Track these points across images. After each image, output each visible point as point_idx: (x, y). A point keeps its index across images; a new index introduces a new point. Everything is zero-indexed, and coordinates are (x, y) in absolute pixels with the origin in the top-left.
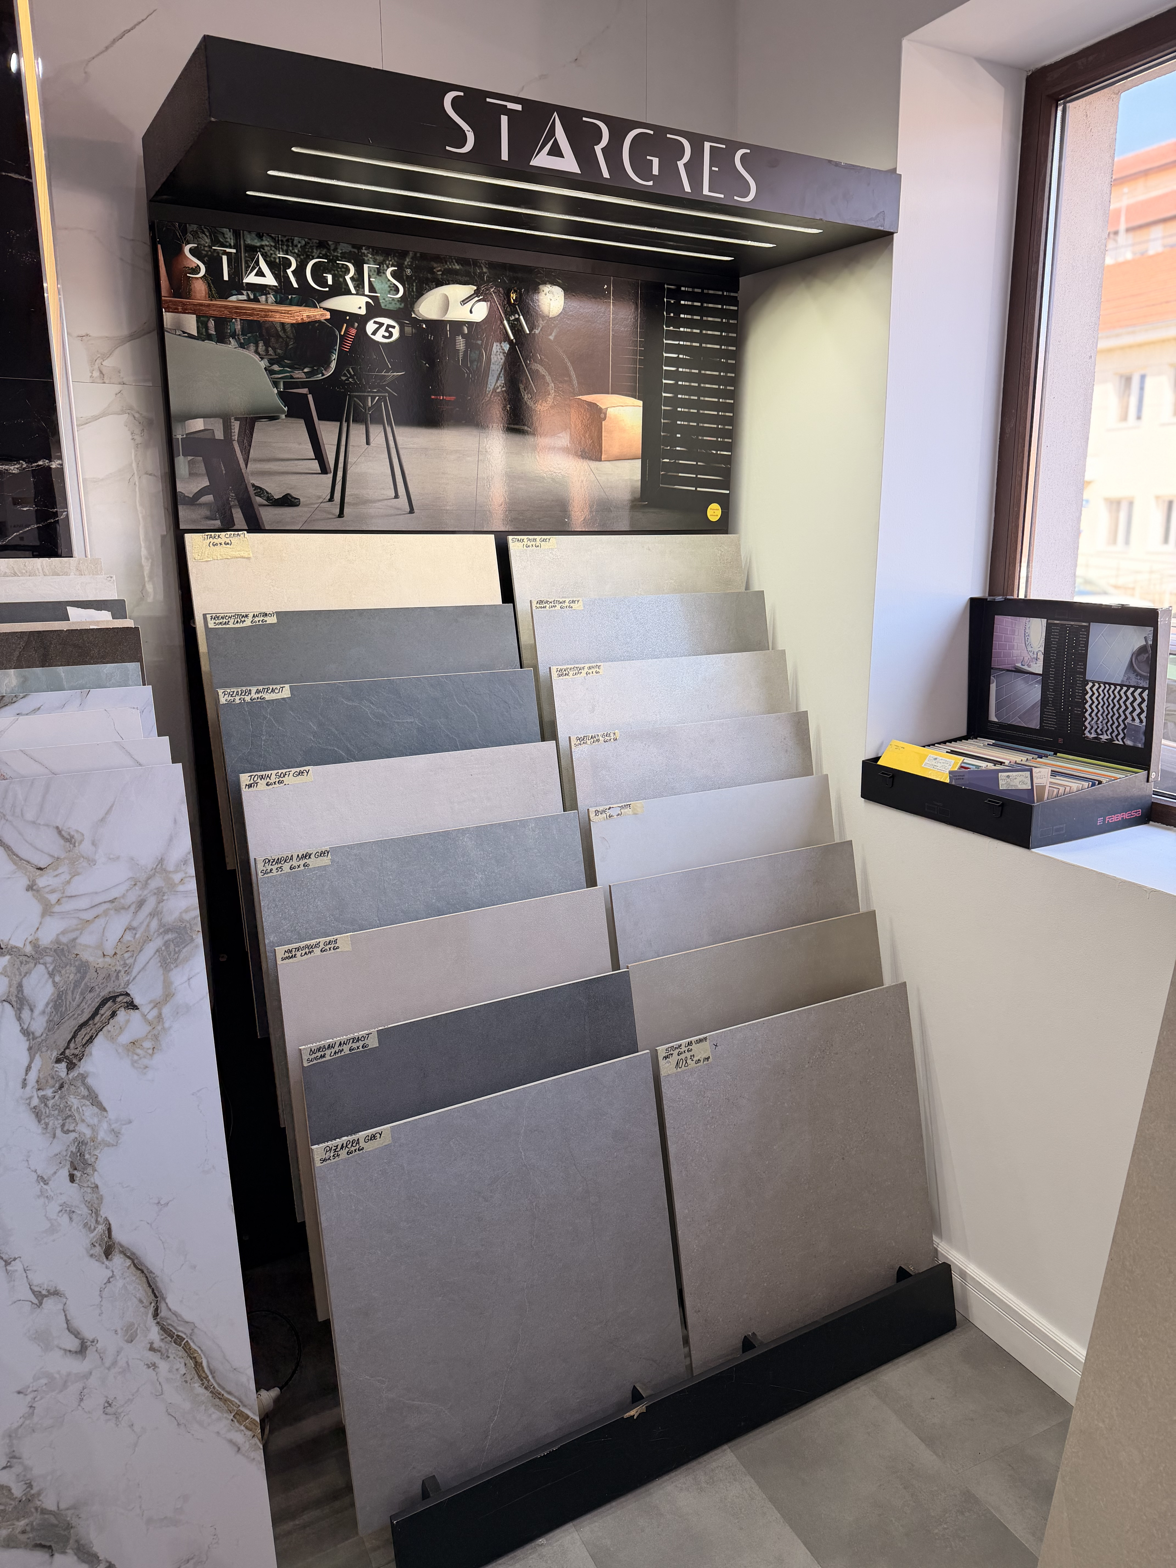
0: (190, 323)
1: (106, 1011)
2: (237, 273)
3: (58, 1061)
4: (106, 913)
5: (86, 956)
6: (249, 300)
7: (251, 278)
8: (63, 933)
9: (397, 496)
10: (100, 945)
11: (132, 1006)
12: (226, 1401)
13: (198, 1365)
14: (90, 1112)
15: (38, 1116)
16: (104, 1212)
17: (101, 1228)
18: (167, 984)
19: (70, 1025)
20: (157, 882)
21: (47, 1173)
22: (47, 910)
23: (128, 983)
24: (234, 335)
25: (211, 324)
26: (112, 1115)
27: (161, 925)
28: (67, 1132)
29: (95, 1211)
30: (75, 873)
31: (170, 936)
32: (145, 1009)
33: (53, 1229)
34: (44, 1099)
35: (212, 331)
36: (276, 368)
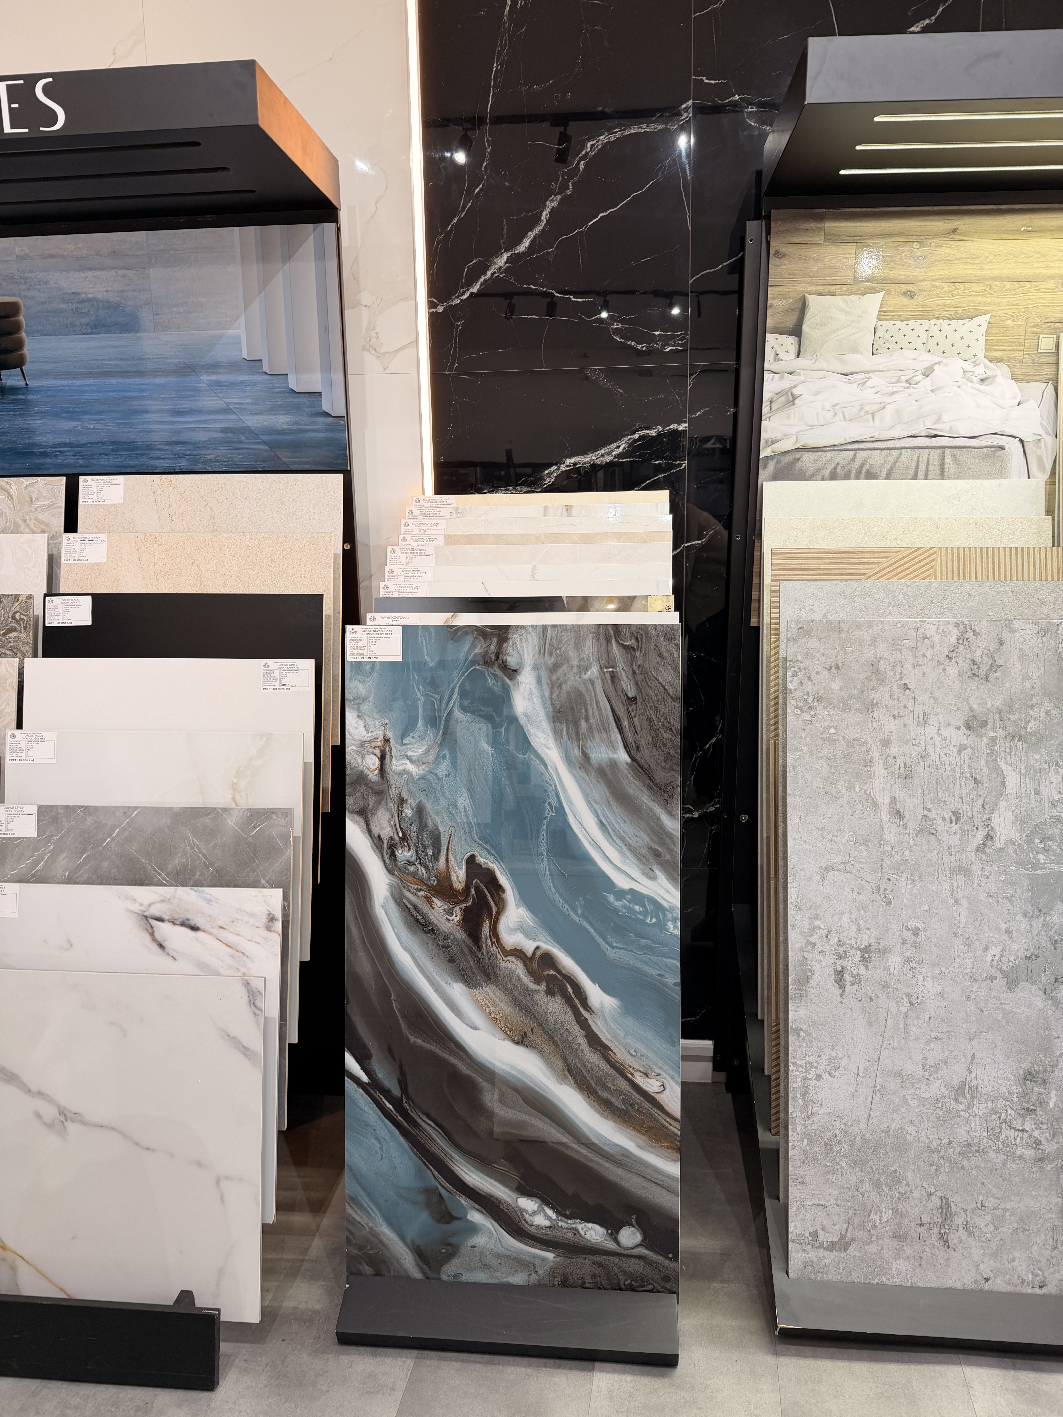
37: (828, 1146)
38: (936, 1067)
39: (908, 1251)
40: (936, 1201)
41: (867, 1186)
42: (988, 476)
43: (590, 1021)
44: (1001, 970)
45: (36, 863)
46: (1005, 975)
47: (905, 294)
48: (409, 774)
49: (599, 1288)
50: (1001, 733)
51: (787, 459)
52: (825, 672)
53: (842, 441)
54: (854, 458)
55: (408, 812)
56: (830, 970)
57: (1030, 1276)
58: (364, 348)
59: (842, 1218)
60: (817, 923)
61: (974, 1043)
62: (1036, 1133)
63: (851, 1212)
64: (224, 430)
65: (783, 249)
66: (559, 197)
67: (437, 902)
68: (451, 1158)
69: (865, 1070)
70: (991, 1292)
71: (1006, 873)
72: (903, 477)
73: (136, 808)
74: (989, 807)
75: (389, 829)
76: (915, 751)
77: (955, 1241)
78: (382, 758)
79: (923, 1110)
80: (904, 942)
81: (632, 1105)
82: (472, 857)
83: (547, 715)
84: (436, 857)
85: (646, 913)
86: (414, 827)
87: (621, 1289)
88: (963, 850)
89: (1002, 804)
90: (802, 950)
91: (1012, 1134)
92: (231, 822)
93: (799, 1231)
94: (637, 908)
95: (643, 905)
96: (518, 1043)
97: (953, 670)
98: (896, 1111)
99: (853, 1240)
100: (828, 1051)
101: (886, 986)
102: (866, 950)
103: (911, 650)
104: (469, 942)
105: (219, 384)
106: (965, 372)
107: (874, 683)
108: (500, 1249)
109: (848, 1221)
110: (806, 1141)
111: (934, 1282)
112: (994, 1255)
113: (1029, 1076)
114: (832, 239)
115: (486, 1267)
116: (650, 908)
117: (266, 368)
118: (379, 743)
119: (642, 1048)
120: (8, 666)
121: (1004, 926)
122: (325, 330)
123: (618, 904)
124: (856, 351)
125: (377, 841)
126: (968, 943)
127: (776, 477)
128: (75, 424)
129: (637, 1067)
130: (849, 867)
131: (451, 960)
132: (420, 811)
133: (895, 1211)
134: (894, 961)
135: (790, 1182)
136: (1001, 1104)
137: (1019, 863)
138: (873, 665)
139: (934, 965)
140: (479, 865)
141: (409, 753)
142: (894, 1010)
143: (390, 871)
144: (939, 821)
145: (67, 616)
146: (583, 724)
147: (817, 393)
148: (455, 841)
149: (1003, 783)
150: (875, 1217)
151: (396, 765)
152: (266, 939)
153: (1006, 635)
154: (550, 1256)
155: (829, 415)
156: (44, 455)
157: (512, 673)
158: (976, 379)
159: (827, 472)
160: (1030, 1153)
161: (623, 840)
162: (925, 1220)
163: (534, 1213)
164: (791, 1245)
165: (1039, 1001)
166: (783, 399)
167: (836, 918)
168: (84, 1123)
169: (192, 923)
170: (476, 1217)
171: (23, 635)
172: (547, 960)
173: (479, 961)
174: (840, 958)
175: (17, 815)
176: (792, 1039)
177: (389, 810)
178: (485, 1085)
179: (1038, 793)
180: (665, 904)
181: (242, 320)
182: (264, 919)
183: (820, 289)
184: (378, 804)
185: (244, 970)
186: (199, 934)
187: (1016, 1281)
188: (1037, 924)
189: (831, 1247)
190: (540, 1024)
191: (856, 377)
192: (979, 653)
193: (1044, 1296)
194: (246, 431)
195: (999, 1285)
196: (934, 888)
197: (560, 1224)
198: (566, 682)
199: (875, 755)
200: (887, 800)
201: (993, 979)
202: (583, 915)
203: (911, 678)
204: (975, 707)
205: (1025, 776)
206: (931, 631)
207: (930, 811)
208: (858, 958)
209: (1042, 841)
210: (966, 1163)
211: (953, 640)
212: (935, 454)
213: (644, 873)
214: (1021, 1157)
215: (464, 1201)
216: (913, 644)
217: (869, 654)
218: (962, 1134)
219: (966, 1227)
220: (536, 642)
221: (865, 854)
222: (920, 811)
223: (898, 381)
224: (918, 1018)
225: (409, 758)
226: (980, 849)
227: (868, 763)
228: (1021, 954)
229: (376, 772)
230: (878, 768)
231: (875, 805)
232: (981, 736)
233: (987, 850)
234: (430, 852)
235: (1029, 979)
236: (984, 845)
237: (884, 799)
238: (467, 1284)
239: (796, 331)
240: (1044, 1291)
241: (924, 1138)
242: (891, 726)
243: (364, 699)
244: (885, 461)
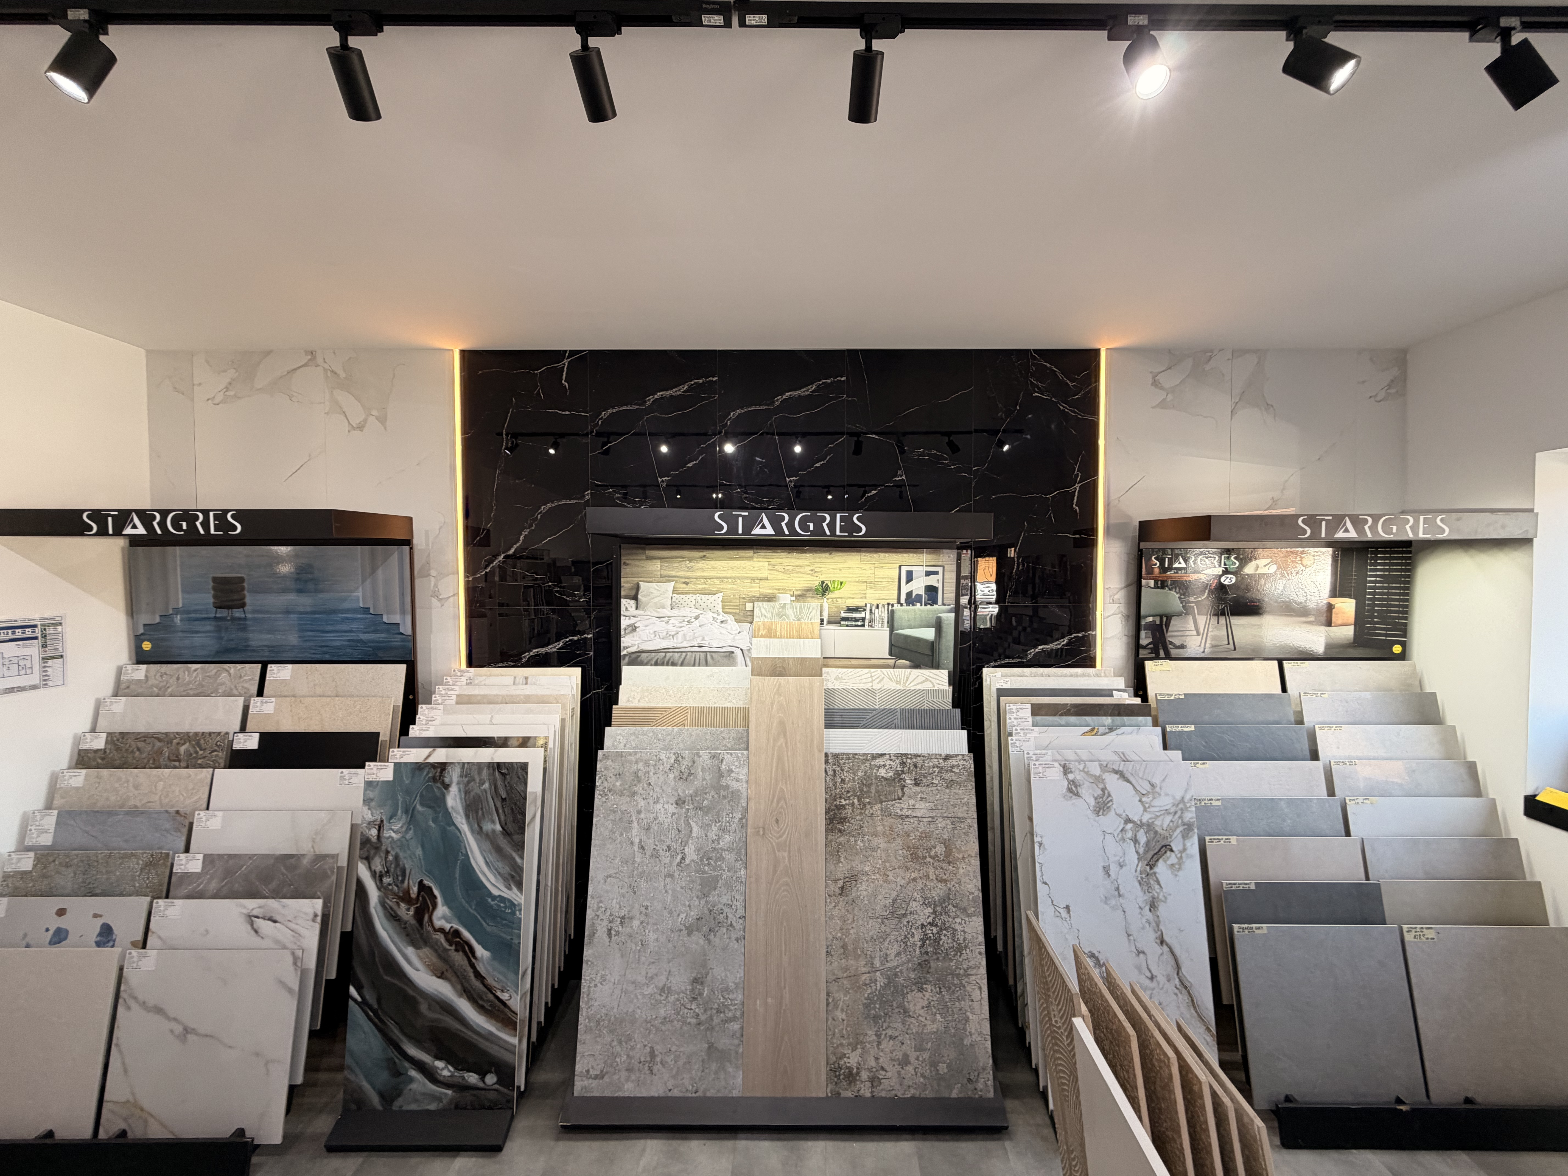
0: (1152, 583)
1: (1163, 850)
2: (1171, 563)
3: (1147, 865)
4: (1164, 814)
5: (1157, 828)
6: (1175, 573)
7: (1176, 565)
8: (1150, 819)
9: (1229, 644)
10: (1162, 826)
11: (1172, 850)
12: (1203, 1020)
13: (1193, 1001)
14: (1157, 887)
15: (1140, 884)
16: (1161, 927)
17: (1159, 933)
18: (1184, 845)
19: (1152, 853)
20: (1181, 806)
21: (1142, 905)
22: (1145, 810)
23: (1170, 842)
24: (1167, 586)
25: (1159, 582)
26: (1164, 890)
27: (1182, 822)
28: (1149, 892)
29: (1158, 926)
30: (1154, 798)
31: (1186, 827)
32: (1177, 853)
33: (1143, 928)
34: (1142, 878)
35: (1159, 585)
36: (1182, 597)
37: (598, 1022)
38: (652, 978)
39: (633, 1077)
40: (648, 1049)
41: (615, 1043)
42: (728, 665)
43: (476, 964)
44: (685, 926)
45: (199, 885)
46: (687, 928)
47: (684, 583)
48: (392, 838)
49: (474, 1109)
50: (691, 806)
51: (634, 656)
52: (614, 777)
53: (659, 648)
54: (666, 655)
55: (390, 858)
56: (605, 929)
57: (691, 1087)
58: (431, 596)
59: (602, 1061)
60: (601, 905)
61: (671, 964)
62: (697, 1010)
63: (606, 1058)
64: (349, 641)
65: (627, 562)
66: (528, 531)
67: (402, 905)
68: (401, 1041)
69: (618, 980)
70: (671, 1097)
71: (690, 877)
72: (688, 665)
73: (256, 855)
74: (685, 843)
75: (380, 867)
76: (652, 816)
77: (656, 1071)
78: (379, 831)
79: (645, 1001)
80: (641, 913)
81: (495, 1007)
82: (422, 881)
83: (463, 806)
84: (403, 881)
85: (506, 907)
86: (393, 866)
87: (485, 1109)
88: (671, 865)
89: (690, 841)
90: (593, 919)
91: (686, 1011)
92: (305, 861)
93: (580, 1070)
94: (502, 905)
95: (504, 903)
96: (439, 977)
97: (671, 776)
98: (631, 1002)
99: (607, 1073)
100: (601, 972)
101: (631, 936)
102: (623, 918)
103: (653, 766)
104: (417, 925)
105: (347, 618)
106: (714, 618)
107: (635, 782)
108: (423, 1090)
109: (605, 1062)
110: (587, 1020)
111: (644, 1094)
112: (674, 1077)
113: (695, 981)
114: (649, 558)
115: (416, 1101)
116: (508, 904)
117: (372, 611)
118: (378, 822)
119: (501, 977)
120: (206, 773)
121: (687, 903)
122: (402, 594)
123: (492, 903)
124: (663, 607)
125: (374, 874)
126: (671, 912)
127: (629, 664)
128: (270, 636)
129: (497, 986)
130: (618, 876)
131: (408, 935)
132: (397, 857)
133: (628, 1056)
134: (636, 923)
135: (578, 1044)
136: (682, 995)
137: (697, 872)
138: (636, 773)
139: (655, 924)
140: (425, 885)
141: (393, 827)
142: (634, 948)
143: (379, 889)
144: (661, 851)
145: (245, 744)
146: (480, 812)
147: (646, 626)
148: (413, 872)
149: (691, 831)
150: (618, 1060)
151: (386, 834)
152: (312, 927)
153: (696, 758)
154: (450, 1092)
155: (653, 636)
156: (253, 651)
157: (447, 787)
158: (719, 621)
159: (653, 662)
160: (694, 1021)
161: (496, 870)
162: (642, 1059)
163: (443, 1069)
164: (576, 1078)
165: (702, 942)
166: (630, 628)
167: (610, 902)
168: (197, 1034)
169: (274, 918)
170: (413, 1073)
171: (220, 754)
172: (457, 933)
173: (421, 935)
174: (610, 922)
175: (191, 860)
176: (584, 966)
177: (381, 857)
178: (421, 1000)
179: (706, 836)
180: (516, 903)
181: (360, 589)
182: (311, 916)
183: (645, 579)
184: (375, 854)
185: (299, 943)
186: (277, 924)
187: (684, 1090)
188: (703, 902)
189: (596, 1077)
190: (451, 967)
191: (664, 619)
192: (684, 767)
193: (697, 1097)
194: (360, 641)
195: (676, 1093)
196: (656, 885)
197: (456, 1074)
198: (472, 790)
199: (634, 818)
200: (638, 841)
201: (681, 930)
202: (475, 910)
203: (652, 780)
204: (680, 794)
205: (701, 827)
206: (663, 757)
207: (657, 846)
208: (619, 922)
209: (707, 860)
210: (663, 1028)
211: (672, 761)
212: (703, 655)
213: (506, 887)
214: (689, 1023)
215: (407, 1064)
216: (654, 763)
217: (635, 767)
218: (662, 1012)
219: (661, 1063)
220: (459, 770)
221: (625, 868)
222: (653, 846)
223: (684, 621)
224: (645, 952)
225: (392, 830)
226: (679, 865)
227: (631, 822)
228: (695, 917)
229: (376, 837)
230: (635, 825)
231: (632, 843)
232: (682, 808)
233: (682, 865)
234: (400, 878)
235: (698, 930)
236: (681, 862)
237: (637, 840)
238: (407, 1111)
239: (635, 598)
240: (697, 1095)
241: (644, 1016)
242: (642, 803)
243: (372, 800)
244: (680, 657)
